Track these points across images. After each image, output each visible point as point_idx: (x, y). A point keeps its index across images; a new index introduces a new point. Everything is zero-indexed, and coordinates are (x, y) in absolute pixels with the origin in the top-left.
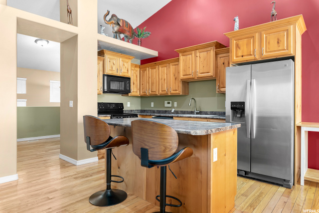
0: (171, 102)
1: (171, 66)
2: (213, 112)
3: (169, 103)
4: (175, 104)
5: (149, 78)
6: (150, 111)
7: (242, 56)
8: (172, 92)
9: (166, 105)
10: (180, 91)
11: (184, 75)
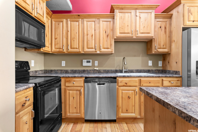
0: (91, 61)
1: (101, 22)
2: (138, 70)
3: (88, 62)
4: (96, 63)
5: (68, 31)
6: (61, 70)
7: (193, 21)
8: (103, 50)
9: (85, 64)
10: (112, 50)
11: (120, 33)
